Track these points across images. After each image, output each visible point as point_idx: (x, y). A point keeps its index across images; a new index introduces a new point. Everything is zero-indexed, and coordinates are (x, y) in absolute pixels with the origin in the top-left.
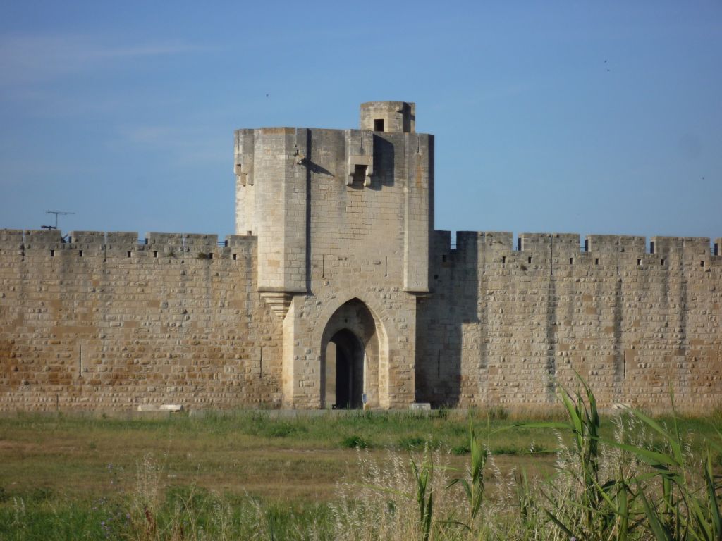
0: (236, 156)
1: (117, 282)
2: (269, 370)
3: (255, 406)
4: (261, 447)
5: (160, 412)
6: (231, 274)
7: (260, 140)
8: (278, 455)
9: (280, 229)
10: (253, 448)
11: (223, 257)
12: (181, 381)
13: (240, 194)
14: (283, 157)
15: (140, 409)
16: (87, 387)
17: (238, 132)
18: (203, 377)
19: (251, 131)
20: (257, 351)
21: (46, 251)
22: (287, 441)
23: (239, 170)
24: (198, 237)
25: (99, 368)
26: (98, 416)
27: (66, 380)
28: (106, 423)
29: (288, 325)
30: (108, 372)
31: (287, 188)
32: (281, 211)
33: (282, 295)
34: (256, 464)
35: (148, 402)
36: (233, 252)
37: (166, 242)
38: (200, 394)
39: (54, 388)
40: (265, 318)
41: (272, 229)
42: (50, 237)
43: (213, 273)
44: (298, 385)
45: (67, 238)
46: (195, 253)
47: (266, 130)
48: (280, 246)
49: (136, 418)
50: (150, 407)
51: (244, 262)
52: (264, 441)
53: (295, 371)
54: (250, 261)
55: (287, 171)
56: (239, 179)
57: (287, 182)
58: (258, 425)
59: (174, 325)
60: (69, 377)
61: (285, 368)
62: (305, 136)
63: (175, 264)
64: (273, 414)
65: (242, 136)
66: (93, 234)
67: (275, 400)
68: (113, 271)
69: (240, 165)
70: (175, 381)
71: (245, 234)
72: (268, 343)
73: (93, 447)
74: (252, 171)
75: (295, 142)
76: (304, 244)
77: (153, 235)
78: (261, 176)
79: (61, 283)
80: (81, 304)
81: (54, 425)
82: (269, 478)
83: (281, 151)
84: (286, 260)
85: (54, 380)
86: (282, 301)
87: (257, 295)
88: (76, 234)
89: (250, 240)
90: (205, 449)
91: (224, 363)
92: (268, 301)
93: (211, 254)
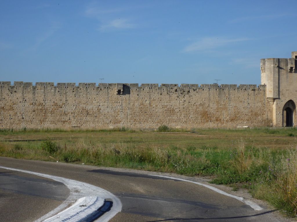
0: (261, 66)
1: (232, 96)
2: (269, 117)
3: (266, 126)
4: (268, 136)
5: (243, 128)
6: (260, 94)
7: (267, 62)
8: (272, 138)
9: (272, 83)
10: (266, 136)
11: (258, 90)
12: (248, 120)
13: (262, 75)
14: (272, 65)
15: (238, 127)
16: (225, 122)
17: (261, 59)
18: (253, 119)
19: (264, 59)
20: (267, 113)
21: (215, 89)
22: (274, 135)
23: (262, 69)
24: (252, 85)
25: (228, 117)
26: (228, 129)
27: (220, 120)
28: (230, 130)
29: (274, 106)
30: (230, 118)
31: (274, 73)
32: (272, 79)
33: (273, 99)
34: (267, 140)
35: (240, 125)
36: (261, 89)
37: (244, 87)
38: (253, 123)
39: (217, 122)
40: (268, 105)
41: (270, 83)
42: (216, 86)
43: (255, 94)
44: (277, 121)
45: (220, 86)
46: (251, 89)
47: (268, 59)
48: (272, 87)
49: (237, 129)
50: (241, 127)
51: (263, 91)
52: (269, 135)
53: (276, 118)
54: (264, 91)
55: (274, 69)
56: (262, 71)
57: (273, 71)
58: (267, 131)
59: (246, 107)
60: (221, 119)
61: (273, 117)
62: (278, 60)
63: (246, 92)
64: (271, 128)
65: (262, 60)
66: (226, 85)
67: (271, 125)
68: (231, 94)
69: (262, 68)
70: (247, 120)
71: (263, 84)
72: (269, 111)
73: (227, 136)
74: (265, 69)
75: (275, 62)
76: (278, 86)
77: (241, 85)
78: (267, 70)
79: (219, 97)
80: (223, 102)
81: (217, 131)
82: (270, 144)
83: (272, 64)
84: (273, 91)
85: (217, 120)
86: (273, 101)
87: (266, 99)
88: (222, 85)
89: (264, 86)
90: (254, 137)
91: (258, 116)
92: (269, 101)
93: (255, 90)
